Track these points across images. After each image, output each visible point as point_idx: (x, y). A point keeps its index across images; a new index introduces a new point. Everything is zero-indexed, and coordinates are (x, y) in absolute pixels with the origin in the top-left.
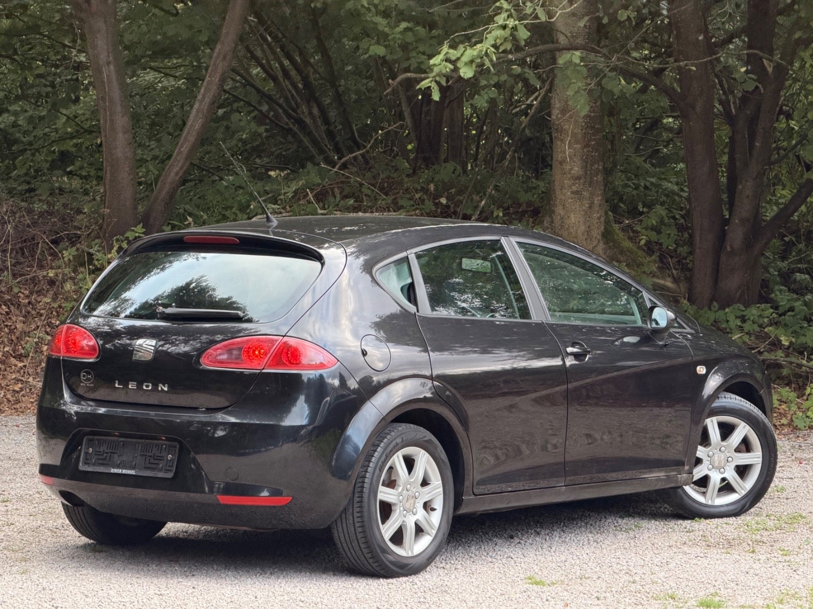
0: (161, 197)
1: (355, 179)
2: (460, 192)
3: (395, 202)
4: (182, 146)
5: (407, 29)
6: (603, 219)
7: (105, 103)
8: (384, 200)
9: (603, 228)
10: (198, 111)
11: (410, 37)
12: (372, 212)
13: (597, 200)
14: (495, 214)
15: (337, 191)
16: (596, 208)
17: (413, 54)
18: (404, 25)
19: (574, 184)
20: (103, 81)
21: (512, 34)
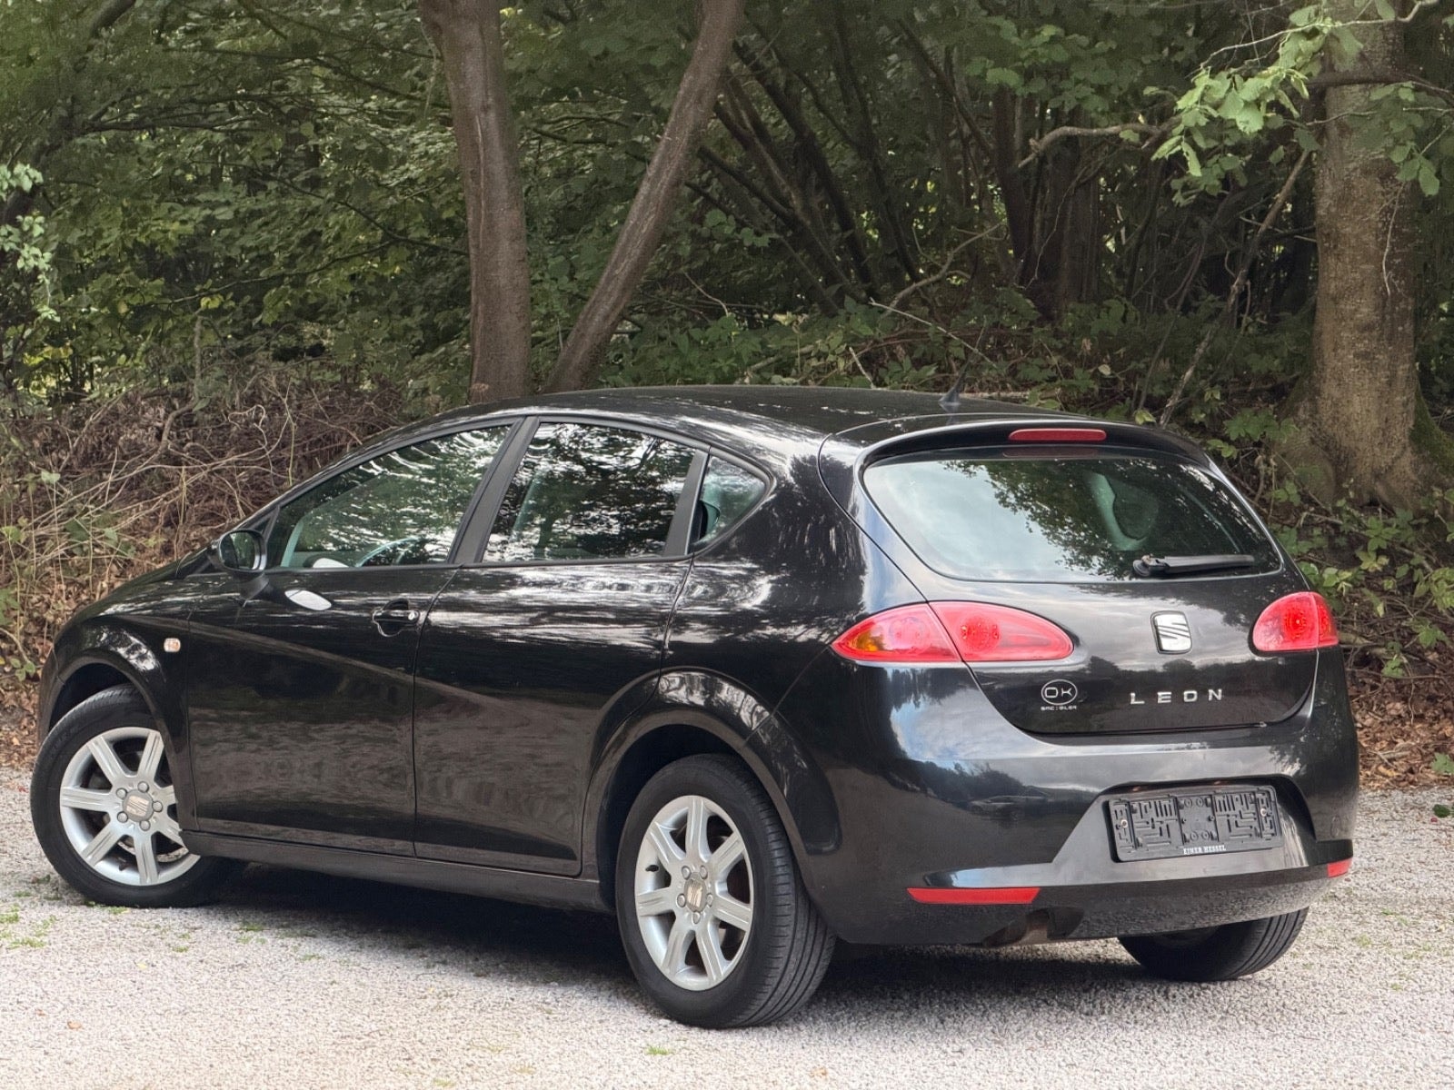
0: (577, 360)
1: (935, 329)
2: (1136, 354)
3: (1013, 372)
4: (616, 265)
5: (1054, 39)
6: (1411, 406)
7: (478, 184)
8: (991, 368)
9: (1411, 423)
10: (647, 198)
11: (1059, 55)
12: (972, 391)
13: (1402, 370)
14: (1207, 396)
15: (900, 350)
16: (1400, 385)
17: (1066, 84)
18: (1048, 31)
19: (1360, 340)
20: (475, 144)
21: (1325, 47)
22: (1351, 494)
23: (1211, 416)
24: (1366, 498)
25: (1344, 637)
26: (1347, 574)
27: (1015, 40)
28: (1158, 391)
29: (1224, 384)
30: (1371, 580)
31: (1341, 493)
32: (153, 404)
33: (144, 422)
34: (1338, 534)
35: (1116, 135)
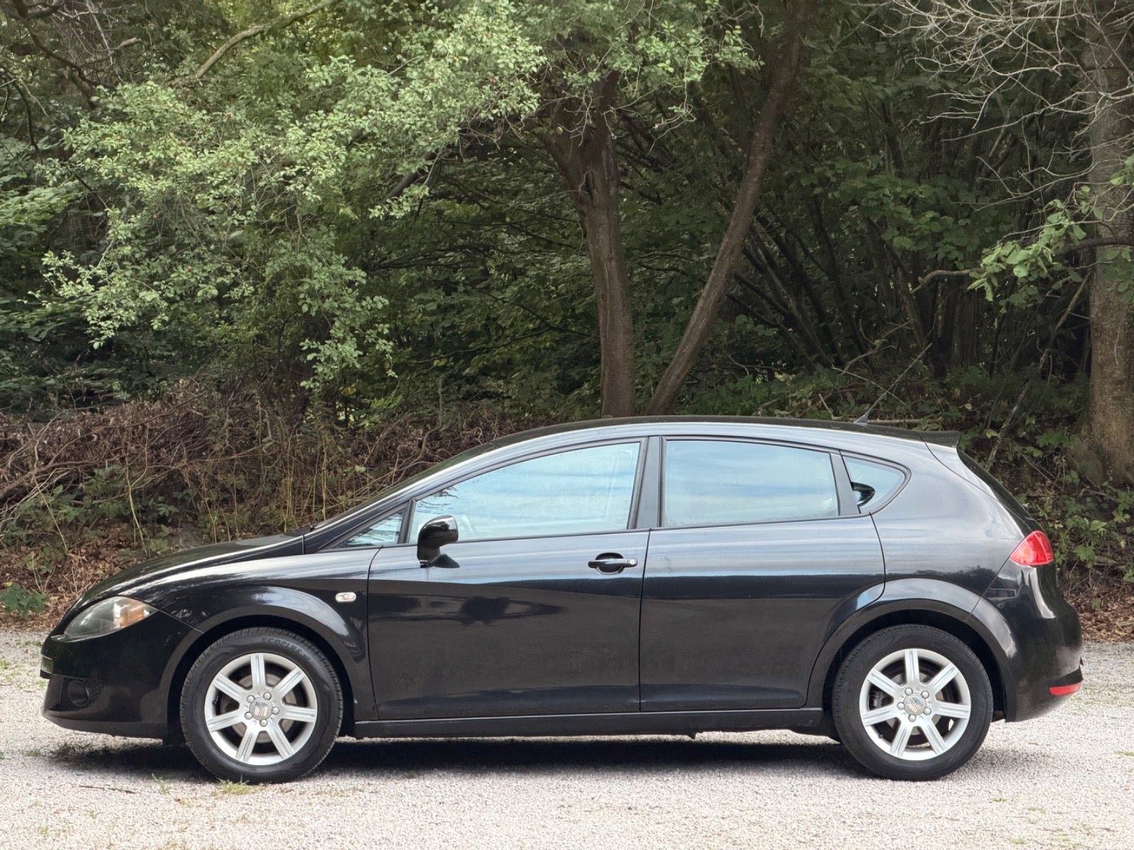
0: (661, 401)
1: (870, 383)
2: (986, 397)
3: (915, 408)
4: (684, 347)
5: (933, 219)
7: (606, 301)
8: (902, 405)
10: (702, 309)
11: (936, 228)
12: (890, 419)
14: (1028, 421)
15: (849, 395)
17: (939, 244)
18: (930, 214)
19: (1115, 389)
20: (604, 279)
21: (1067, 235)
22: (1111, 479)
23: (1030, 433)
24: (1122, 482)
25: (1103, 559)
26: (1104, 524)
27: (911, 220)
28: (999, 419)
29: (1039, 416)
30: (1120, 528)
31: (1106, 478)
32: (416, 427)
33: (411, 437)
34: (1104, 502)
35: (968, 275)
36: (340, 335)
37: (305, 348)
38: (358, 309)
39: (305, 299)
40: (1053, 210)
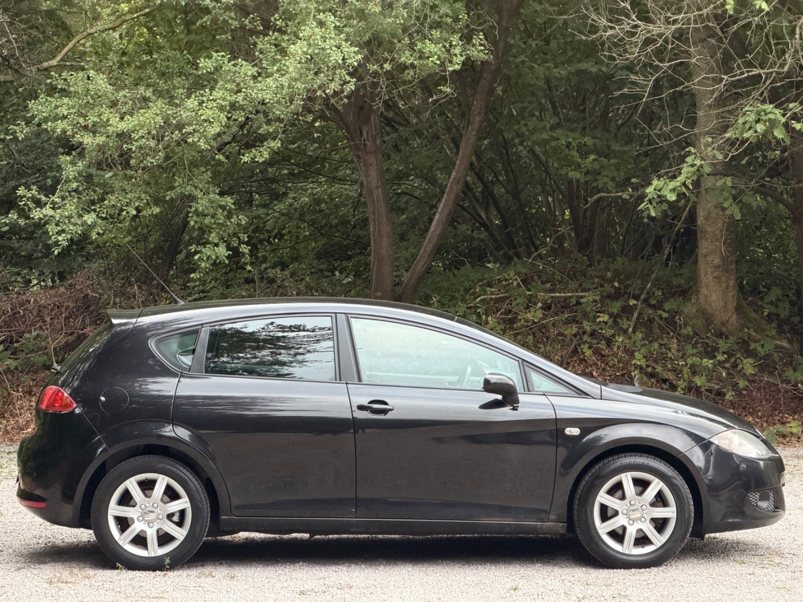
1: (549, 269)
2: (628, 278)
3: (580, 285)
4: (426, 246)
5: (594, 160)
6: (735, 297)
8: (572, 284)
9: (736, 303)
10: (438, 221)
11: (596, 166)
13: (732, 283)
14: (656, 294)
15: (536, 278)
16: (731, 289)
17: (599, 177)
18: (592, 157)
19: (715, 272)
20: (373, 201)
21: (698, 170)
22: (713, 331)
23: (658, 301)
24: (719, 333)
25: (711, 385)
26: (711, 361)
27: (579, 160)
28: (637, 292)
29: (662, 289)
30: (720, 363)
31: (709, 331)
34: (708, 347)
35: (621, 196)
36: (216, 241)
37: (193, 250)
38: (229, 223)
39: (192, 216)
40: (689, 154)
